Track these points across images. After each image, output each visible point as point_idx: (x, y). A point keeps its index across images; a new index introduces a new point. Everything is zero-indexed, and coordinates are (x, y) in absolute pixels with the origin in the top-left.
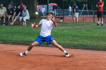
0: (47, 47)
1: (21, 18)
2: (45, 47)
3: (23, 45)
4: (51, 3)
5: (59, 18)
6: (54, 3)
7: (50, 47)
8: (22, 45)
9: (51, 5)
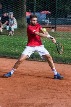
0: (32, 60)
1: (8, 27)
2: (30, 60)
3: (6, 58)
4: (44, 11)
5: (51, 27)
6: (46, 10)
7: (35, 61)
8: (4, 58)
9: (44, 13)
